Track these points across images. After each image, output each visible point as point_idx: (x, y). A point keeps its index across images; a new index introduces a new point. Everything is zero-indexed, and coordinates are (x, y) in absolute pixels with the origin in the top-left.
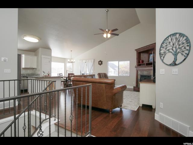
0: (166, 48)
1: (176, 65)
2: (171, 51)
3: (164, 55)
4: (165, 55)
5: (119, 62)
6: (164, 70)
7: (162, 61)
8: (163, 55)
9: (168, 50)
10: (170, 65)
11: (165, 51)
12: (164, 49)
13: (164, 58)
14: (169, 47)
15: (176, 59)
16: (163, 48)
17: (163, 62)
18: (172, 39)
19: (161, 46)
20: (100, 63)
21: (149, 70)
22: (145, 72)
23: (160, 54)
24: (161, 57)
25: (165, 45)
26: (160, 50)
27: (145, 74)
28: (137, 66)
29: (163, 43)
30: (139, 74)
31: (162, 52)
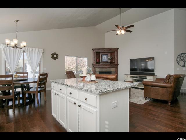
1: (185, 66)
2: (183, 60)
5: (78, 58)
6: (179, 68)
7: (178, 64)
9: (182, 60)
10: (183, 66)
11: (180, 60)
13: (179, 62)
14: (182, 58)
15: (185, 64)
16: (179, 58)
18: (183, 55)
19: (178, 57)
20: (55, 56)
21: (109, 68)
22: (105, 69)
23: (177, 60)
24: (177, 62)
25: (180, 57)
26: (177, 59)
27: (105, 71)
28: (95, 64)
29: (179, 56)
30: (98, 71)
31: (178, 60)
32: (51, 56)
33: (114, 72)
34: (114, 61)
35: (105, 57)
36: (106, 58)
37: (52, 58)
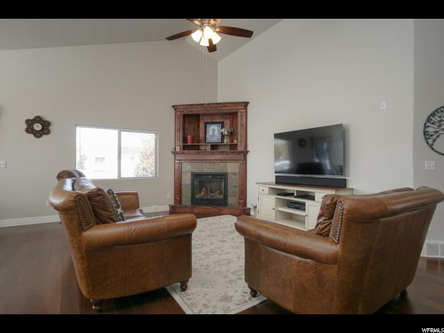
0: (440, 125)
3: (435, 137)
4: (438, 136)
5: (122, 132)
6: (432, 163)
7: (431, 146)
8: (432, 135)
11: (438, 130)
12: (435, 126)
13: (434, 141)
16: (433, 123)
17: (433, 149)
19: (429, 120)
20: (38, 127)
21: (222, 161)
22: (208, 165)
23: (425, 133)
24: (427, 139)
25: (436, 119)
26: (426, 126)
27: (209, 171)
28: (178, 149)
29: (433, 114)
30: (187, 171)
31: (430, 130)
32: (25, 126)
33: (235, 174)
34: (235, 141)
35: (214, 130)
36: (216, 133)
37: (27, 131)
